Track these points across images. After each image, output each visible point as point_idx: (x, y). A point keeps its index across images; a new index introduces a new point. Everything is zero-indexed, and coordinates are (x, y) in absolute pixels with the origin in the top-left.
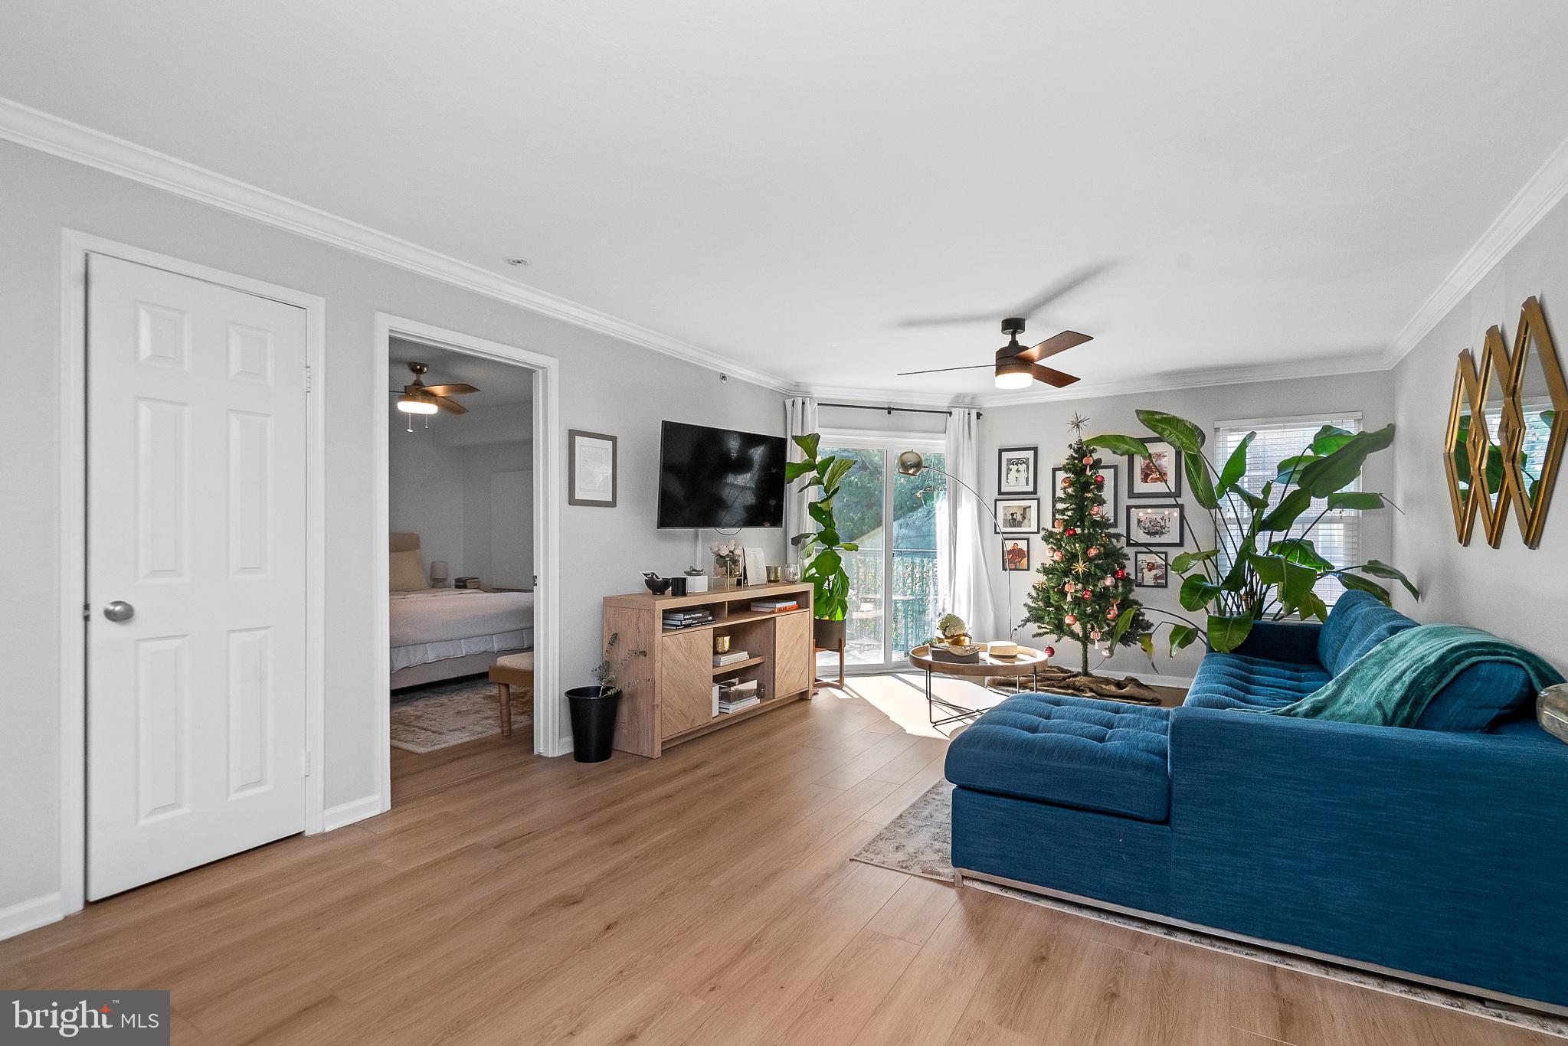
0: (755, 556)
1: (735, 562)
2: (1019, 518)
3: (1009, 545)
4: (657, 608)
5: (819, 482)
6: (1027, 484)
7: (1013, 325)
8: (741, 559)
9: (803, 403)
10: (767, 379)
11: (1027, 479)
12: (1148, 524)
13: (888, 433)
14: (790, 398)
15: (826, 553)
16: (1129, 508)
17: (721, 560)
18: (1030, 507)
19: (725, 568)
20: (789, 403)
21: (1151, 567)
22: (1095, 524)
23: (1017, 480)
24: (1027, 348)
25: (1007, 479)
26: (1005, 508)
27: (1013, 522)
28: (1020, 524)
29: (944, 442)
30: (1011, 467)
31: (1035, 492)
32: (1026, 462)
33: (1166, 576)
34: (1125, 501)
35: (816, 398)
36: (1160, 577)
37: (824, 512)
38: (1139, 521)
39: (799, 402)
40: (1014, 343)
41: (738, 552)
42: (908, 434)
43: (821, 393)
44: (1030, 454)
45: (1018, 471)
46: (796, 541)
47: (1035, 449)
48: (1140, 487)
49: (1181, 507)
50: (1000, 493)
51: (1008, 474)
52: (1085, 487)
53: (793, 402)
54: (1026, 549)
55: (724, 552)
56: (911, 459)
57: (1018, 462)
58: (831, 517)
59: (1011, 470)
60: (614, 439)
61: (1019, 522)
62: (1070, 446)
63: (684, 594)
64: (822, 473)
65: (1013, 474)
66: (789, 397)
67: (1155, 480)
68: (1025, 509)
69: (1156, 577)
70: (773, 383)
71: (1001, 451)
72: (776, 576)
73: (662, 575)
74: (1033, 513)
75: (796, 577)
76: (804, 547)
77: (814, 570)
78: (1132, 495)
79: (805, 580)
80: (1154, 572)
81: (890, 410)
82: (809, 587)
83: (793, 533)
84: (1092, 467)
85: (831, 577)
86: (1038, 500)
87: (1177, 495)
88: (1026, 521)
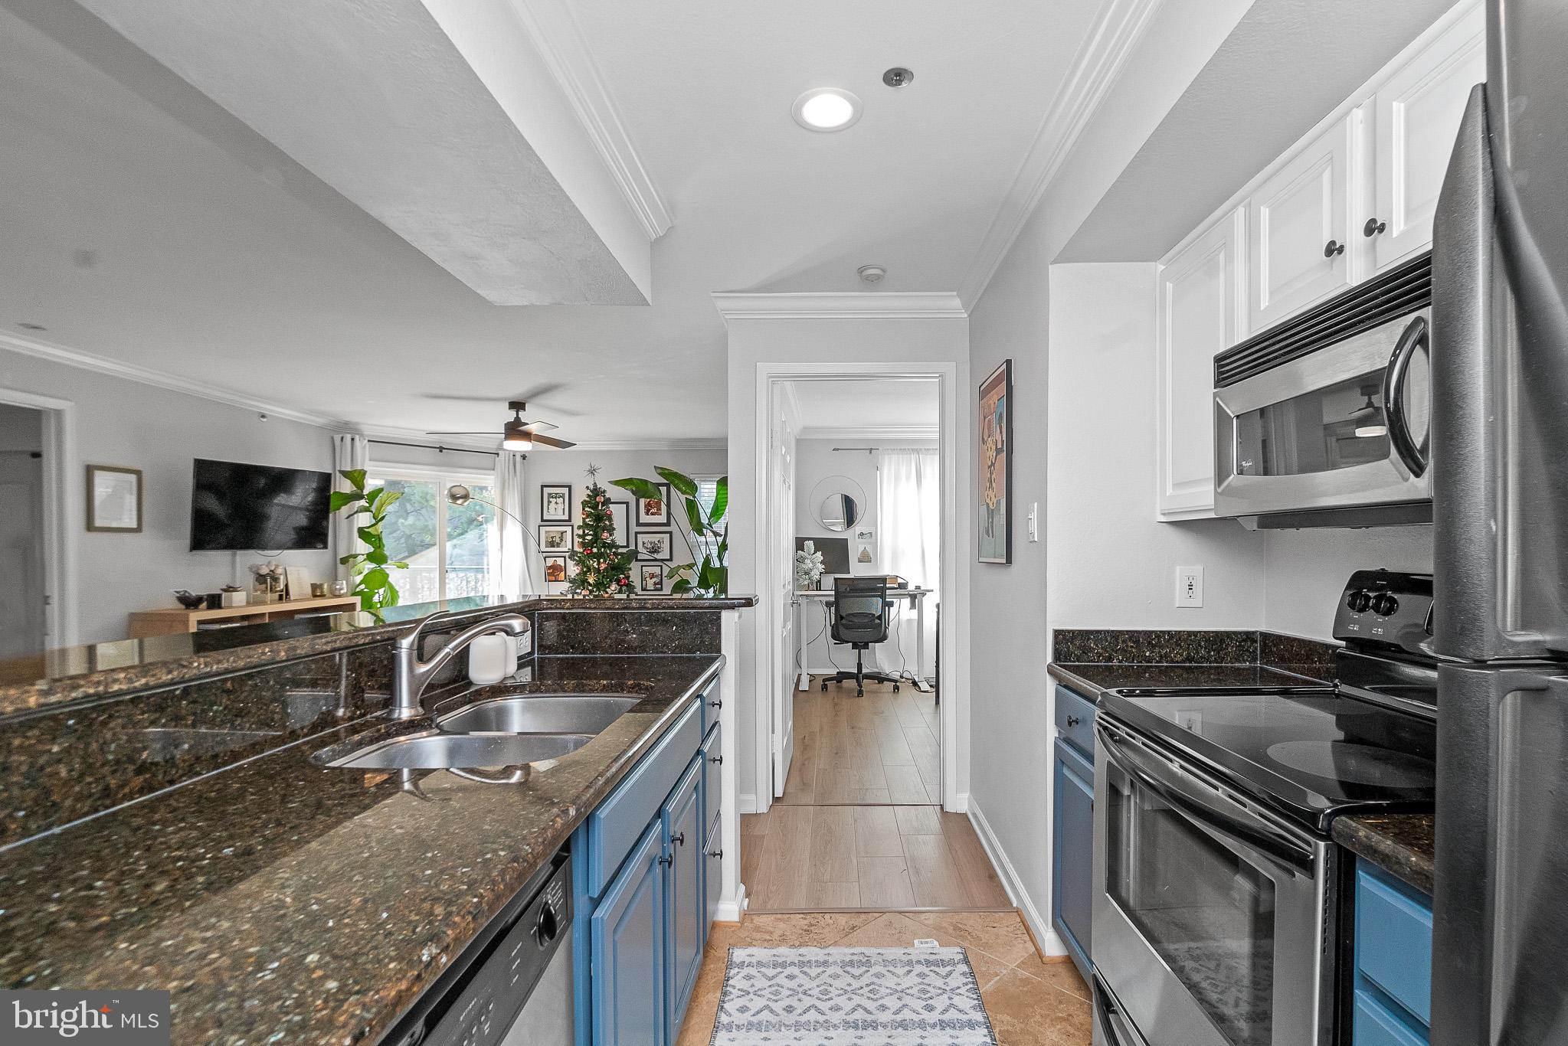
0: (299, 574)
1: (275, 579)
2: (558, 540)
3: (550, 562)
4: (191, 619)
5: (367, 510)
6: (564, 514)
7: (517, 405)
8: (282, 577)
9: (353, 439)
10: (313, 418)
11: (564, 509)
12: (649, 546)
13: (439, 468)
14: (340, 433)
15: (376, 571)
16: (637, 533)
17: (261, 578)
18: (566, 532)
19: (264, 586)
20: (337, 438)
21: (652, 576)
22: (605, 545)
23: (556, 511)
24: (527, 424)
25: (548, 509)
26: (546, 532)
27: (552, 544)
28: (558, 545)
29: (492, 477)
30: (551, 499)
31: (570, 520)
32: (563, 496)
33: (661, 583)
34: (634, 528)
35: (368, 436)
36: (658, 584)
37: (374, 536)
38: (644, 543)
39: (348, 437)
40: (517, 419)
41: (280, 571)
42: (459, 470)
43: (370, 431)
44: (566, 491)
45: (556, 503)
46: (344, 561)
47: (570, 487)
48: (644, 518)
49: (671, 533)
50: (542, 520)
51: (548, 505)
52: (598, 518)
53: (342, 438)
54: (563, 565)
55: (264, 571)
56: (459, 492)
57: (557, 496)
58: (380, 539)
59: (551, 502)
60: (138, 473)
61: (557, 543)
62: (587, 488)
63: (219, 607)
64: (371, 502)
65: (552, 505)
66: (338, 433)
67: (652, 514)
68: (562, 533)
69: (655, 584)
70: (321, 421)
71: (543, 487)
72: (322, 592)
73: (194, 592)
74: (568, 537)
75: (342, 592)
76: (355, 565)
77: (363, 586)
78: (638, 524)
79: (355, 594)
80: (654, 580)
81: (441, 449)
82: (357, 600)
83: (342, 554)
84: (603, 504)
85: (381, 591)
86: (572, 526)
87: (668, 524)
88: (563, 542)
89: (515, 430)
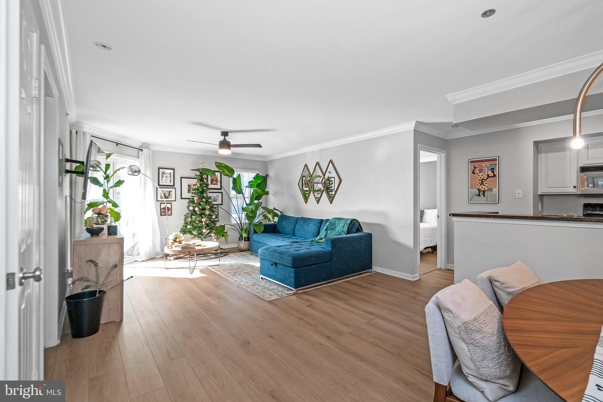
2: (167, 195)
3: (163, 206)
6: (170, 182)
7: (225, 134)
11: (170, 180)
12: (212, 198)
18: (172, 191)
23: (165, 181)
25: (162, 180)
29: (138, 162)
30: (164, 175)
31: (174, 186)
32: (170, 174)
40: (225, 139)
42: (124, 156)
45: (166, 177)
47: (174, 170)
48: (210, 186)
49: (222, 193)
50: (159, 185)
51: (162, 178)
54: (170, 207)
56: (135, 168)
57: (166, 173)
59: (163, 176)
61: (167, 197)
65: (164, 178)
67: (214, 184)
68: (170, 192)
71: (159, 168)
74: (173, 194)
81: (117, 144)
86: (175, 188)
87: (221, 189)
88: (170, 196)
89: (225, 144)
